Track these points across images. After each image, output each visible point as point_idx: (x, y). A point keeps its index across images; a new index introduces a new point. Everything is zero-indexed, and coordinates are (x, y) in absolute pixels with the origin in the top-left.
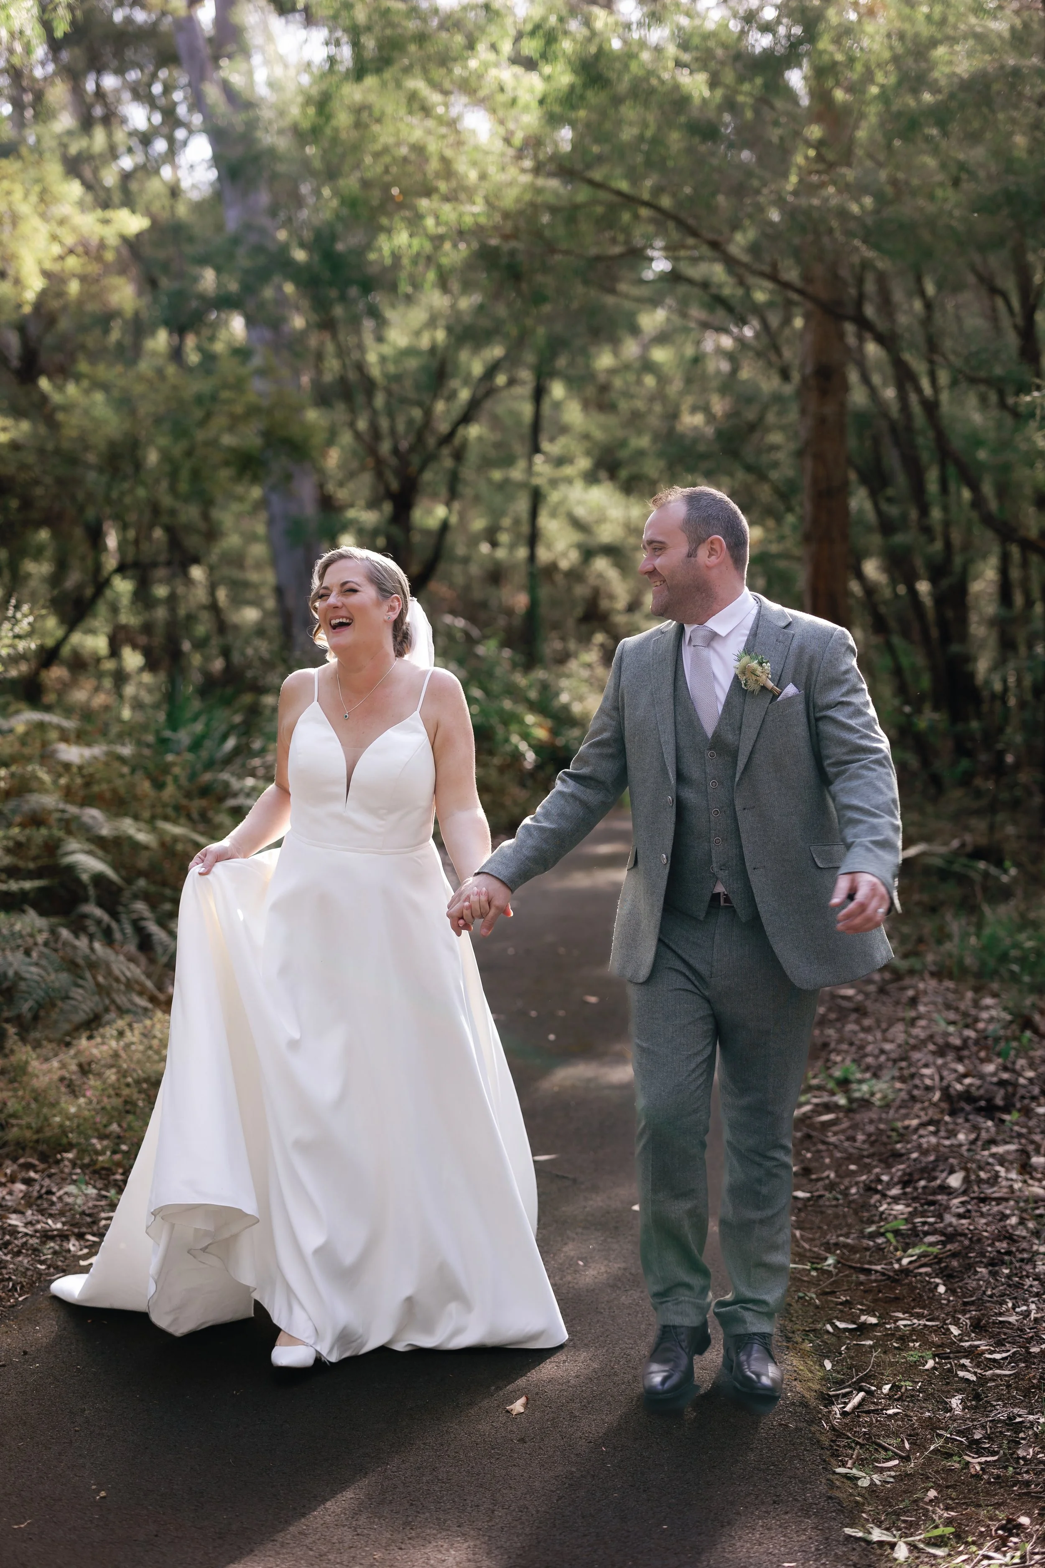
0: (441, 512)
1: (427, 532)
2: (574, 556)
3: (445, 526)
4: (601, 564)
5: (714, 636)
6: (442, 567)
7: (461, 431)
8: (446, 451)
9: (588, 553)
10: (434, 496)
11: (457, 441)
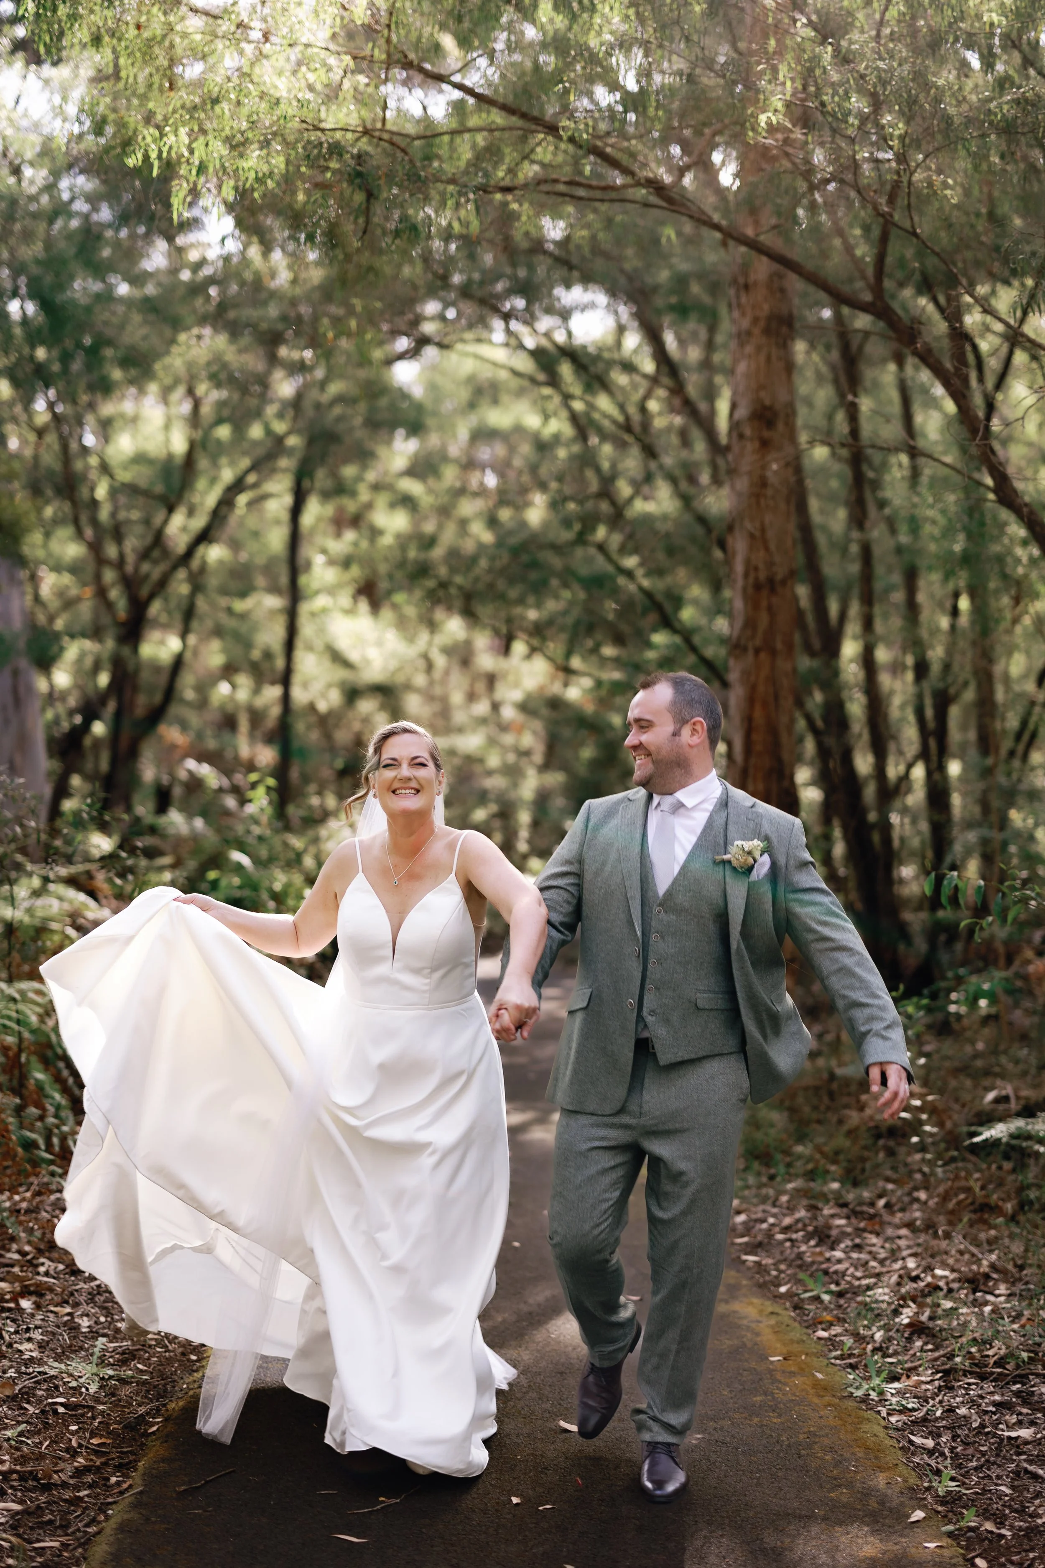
0: (174, 644)
1: (156, 668)
2: (335, 698)
3: (178, 663)
4: (366, 706)
5: (681, 805)
6: (174, 710)
7: (201, 550)
8: (182, 574)
9: (352, 694)
10: (166, 627)
11: (195, 563)
